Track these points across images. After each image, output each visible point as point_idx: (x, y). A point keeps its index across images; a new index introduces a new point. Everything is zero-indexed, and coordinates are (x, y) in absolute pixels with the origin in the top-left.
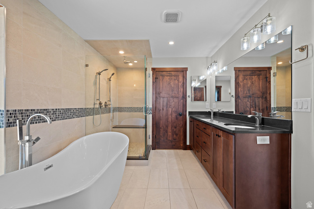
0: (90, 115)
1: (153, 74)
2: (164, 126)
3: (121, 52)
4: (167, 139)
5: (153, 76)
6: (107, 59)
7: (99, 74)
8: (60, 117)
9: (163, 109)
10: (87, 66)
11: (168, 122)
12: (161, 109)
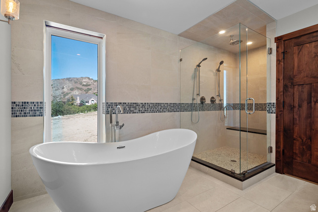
0: (186, 110)
1: (277, 47)
2: (303, 136)
3: (222, 32)
4: (310, 162)
5: (277, 51)
6: (216, 47)
7: (199, 66)
8: (149, 110)
9: (300, 106)
10: (181, 60)
11: (311, 129)
12: (296, 105)
